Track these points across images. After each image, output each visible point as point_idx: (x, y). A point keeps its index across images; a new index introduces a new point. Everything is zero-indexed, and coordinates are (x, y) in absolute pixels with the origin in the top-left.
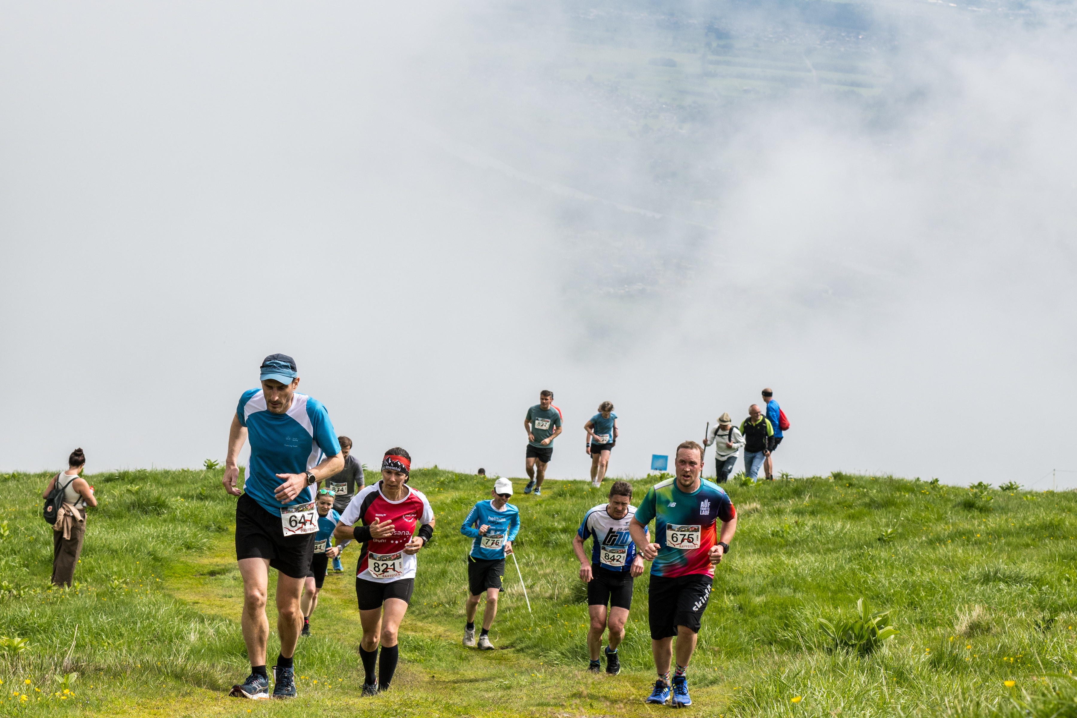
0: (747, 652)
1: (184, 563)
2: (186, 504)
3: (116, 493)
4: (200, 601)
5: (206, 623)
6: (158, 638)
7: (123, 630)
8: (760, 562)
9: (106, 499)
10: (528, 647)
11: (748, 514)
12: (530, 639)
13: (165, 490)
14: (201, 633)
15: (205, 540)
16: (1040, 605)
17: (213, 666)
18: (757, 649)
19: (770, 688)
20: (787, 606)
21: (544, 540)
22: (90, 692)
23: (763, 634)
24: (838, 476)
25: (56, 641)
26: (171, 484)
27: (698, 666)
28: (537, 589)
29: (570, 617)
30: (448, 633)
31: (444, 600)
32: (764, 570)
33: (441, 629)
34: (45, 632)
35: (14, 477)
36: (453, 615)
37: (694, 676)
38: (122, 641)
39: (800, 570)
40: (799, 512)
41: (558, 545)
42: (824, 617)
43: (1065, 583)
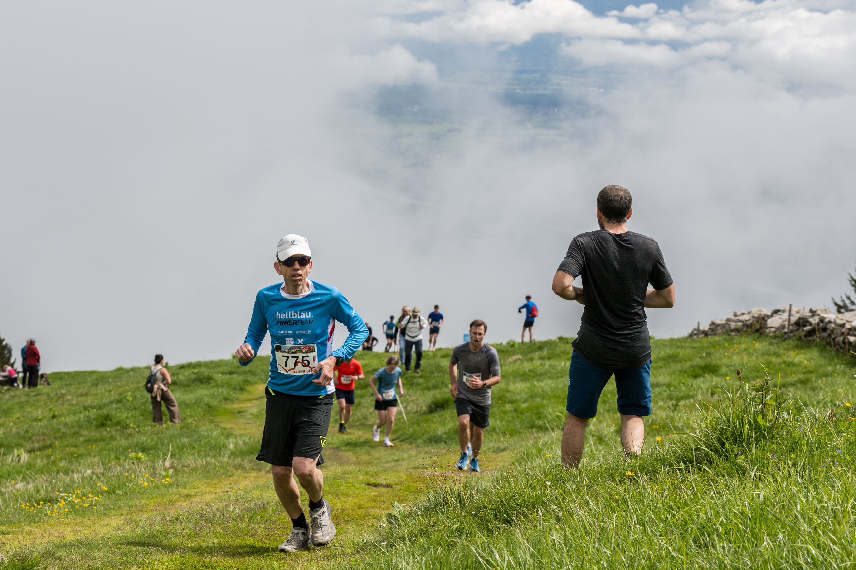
0: (520, 433)
1: (225, 408)
2: (223, 377)
3: (186, 374)
4: (234, 427)
5: (238, 438)
6: (213, 448)
7: (195, 445)
8: (523, 386)
9: (181, 377)
10: (406, 439)
11: (515, 361)
12: (407, 434)
13: (212, 371)
14: (236, 444)
15: (234, 395)
16: (670, 398)
17: (243, 460)
18: (525, 431)
19: (534, 451)
20: (539, 408)
21: (411, 383)
22: (180, 479)
23: (528, 423)
24: (560, 339)
25: (161, 454)
26: (214, 368)
27: (495, 442)
28: (409, 408)
29: (427, 421)
30: (364, 435)
31: (361, 417)
32: (526, 390)
33: (360, 433)
34: (154, 449)
35: (133, 369)
36: (366, 425)
37: (493, 447)
38: (194, 451)
39: (545, 389)
40: (542, 358)
41: (418, 385)
42: (559, 412)
43: (682, 385)
